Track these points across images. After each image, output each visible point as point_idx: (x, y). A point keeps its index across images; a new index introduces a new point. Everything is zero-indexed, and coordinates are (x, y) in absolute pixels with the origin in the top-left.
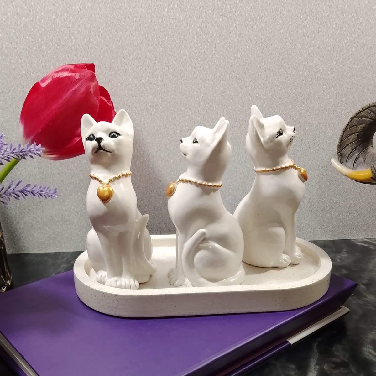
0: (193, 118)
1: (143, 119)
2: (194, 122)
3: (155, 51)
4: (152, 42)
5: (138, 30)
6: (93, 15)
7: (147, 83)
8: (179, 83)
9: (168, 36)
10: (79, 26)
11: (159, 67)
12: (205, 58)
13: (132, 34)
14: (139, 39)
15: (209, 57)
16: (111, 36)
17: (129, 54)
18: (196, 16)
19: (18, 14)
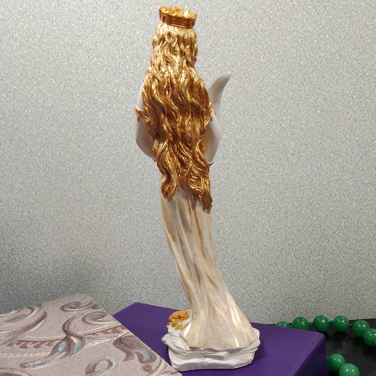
0: (344, 166)
1: (281, 170)
2: (344, 171)
3: (300, 90)
4: (297, 79)
5: (280, 66)
6: (227, 52)
7: (289, 127)
8: (328, 125)
9: (316, 72)
10: (209, 66)
11: (304, 109)
12: (361, 95)
13: (272, 72)
14: (280, 77)
15: (367, 94)
16: (247, 76)
17: (268, 95)
18: (352, 47)
19: (138, 57)
